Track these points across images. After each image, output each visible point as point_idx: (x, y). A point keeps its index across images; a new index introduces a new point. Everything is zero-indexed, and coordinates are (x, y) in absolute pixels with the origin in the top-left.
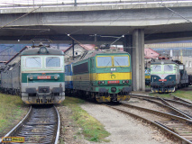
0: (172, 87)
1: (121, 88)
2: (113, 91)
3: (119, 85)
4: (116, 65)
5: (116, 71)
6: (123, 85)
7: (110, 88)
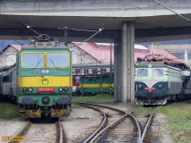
0: (163, 98)
1: (57, 98)
2: (44, 103)
3: (53, 93)
4: (50, 65)
5: (49, 74)
6: (60, 93)
7: (40, 98)
